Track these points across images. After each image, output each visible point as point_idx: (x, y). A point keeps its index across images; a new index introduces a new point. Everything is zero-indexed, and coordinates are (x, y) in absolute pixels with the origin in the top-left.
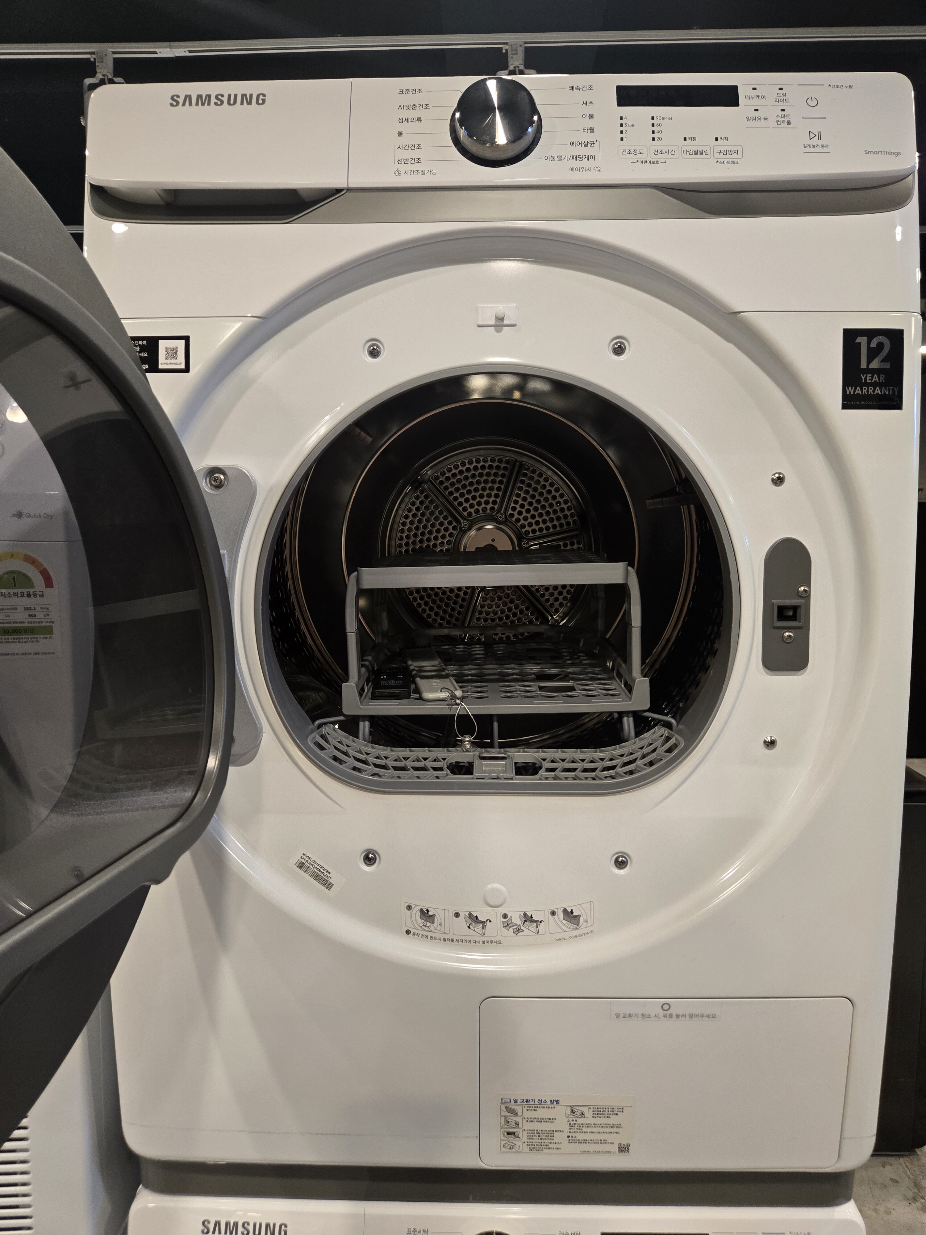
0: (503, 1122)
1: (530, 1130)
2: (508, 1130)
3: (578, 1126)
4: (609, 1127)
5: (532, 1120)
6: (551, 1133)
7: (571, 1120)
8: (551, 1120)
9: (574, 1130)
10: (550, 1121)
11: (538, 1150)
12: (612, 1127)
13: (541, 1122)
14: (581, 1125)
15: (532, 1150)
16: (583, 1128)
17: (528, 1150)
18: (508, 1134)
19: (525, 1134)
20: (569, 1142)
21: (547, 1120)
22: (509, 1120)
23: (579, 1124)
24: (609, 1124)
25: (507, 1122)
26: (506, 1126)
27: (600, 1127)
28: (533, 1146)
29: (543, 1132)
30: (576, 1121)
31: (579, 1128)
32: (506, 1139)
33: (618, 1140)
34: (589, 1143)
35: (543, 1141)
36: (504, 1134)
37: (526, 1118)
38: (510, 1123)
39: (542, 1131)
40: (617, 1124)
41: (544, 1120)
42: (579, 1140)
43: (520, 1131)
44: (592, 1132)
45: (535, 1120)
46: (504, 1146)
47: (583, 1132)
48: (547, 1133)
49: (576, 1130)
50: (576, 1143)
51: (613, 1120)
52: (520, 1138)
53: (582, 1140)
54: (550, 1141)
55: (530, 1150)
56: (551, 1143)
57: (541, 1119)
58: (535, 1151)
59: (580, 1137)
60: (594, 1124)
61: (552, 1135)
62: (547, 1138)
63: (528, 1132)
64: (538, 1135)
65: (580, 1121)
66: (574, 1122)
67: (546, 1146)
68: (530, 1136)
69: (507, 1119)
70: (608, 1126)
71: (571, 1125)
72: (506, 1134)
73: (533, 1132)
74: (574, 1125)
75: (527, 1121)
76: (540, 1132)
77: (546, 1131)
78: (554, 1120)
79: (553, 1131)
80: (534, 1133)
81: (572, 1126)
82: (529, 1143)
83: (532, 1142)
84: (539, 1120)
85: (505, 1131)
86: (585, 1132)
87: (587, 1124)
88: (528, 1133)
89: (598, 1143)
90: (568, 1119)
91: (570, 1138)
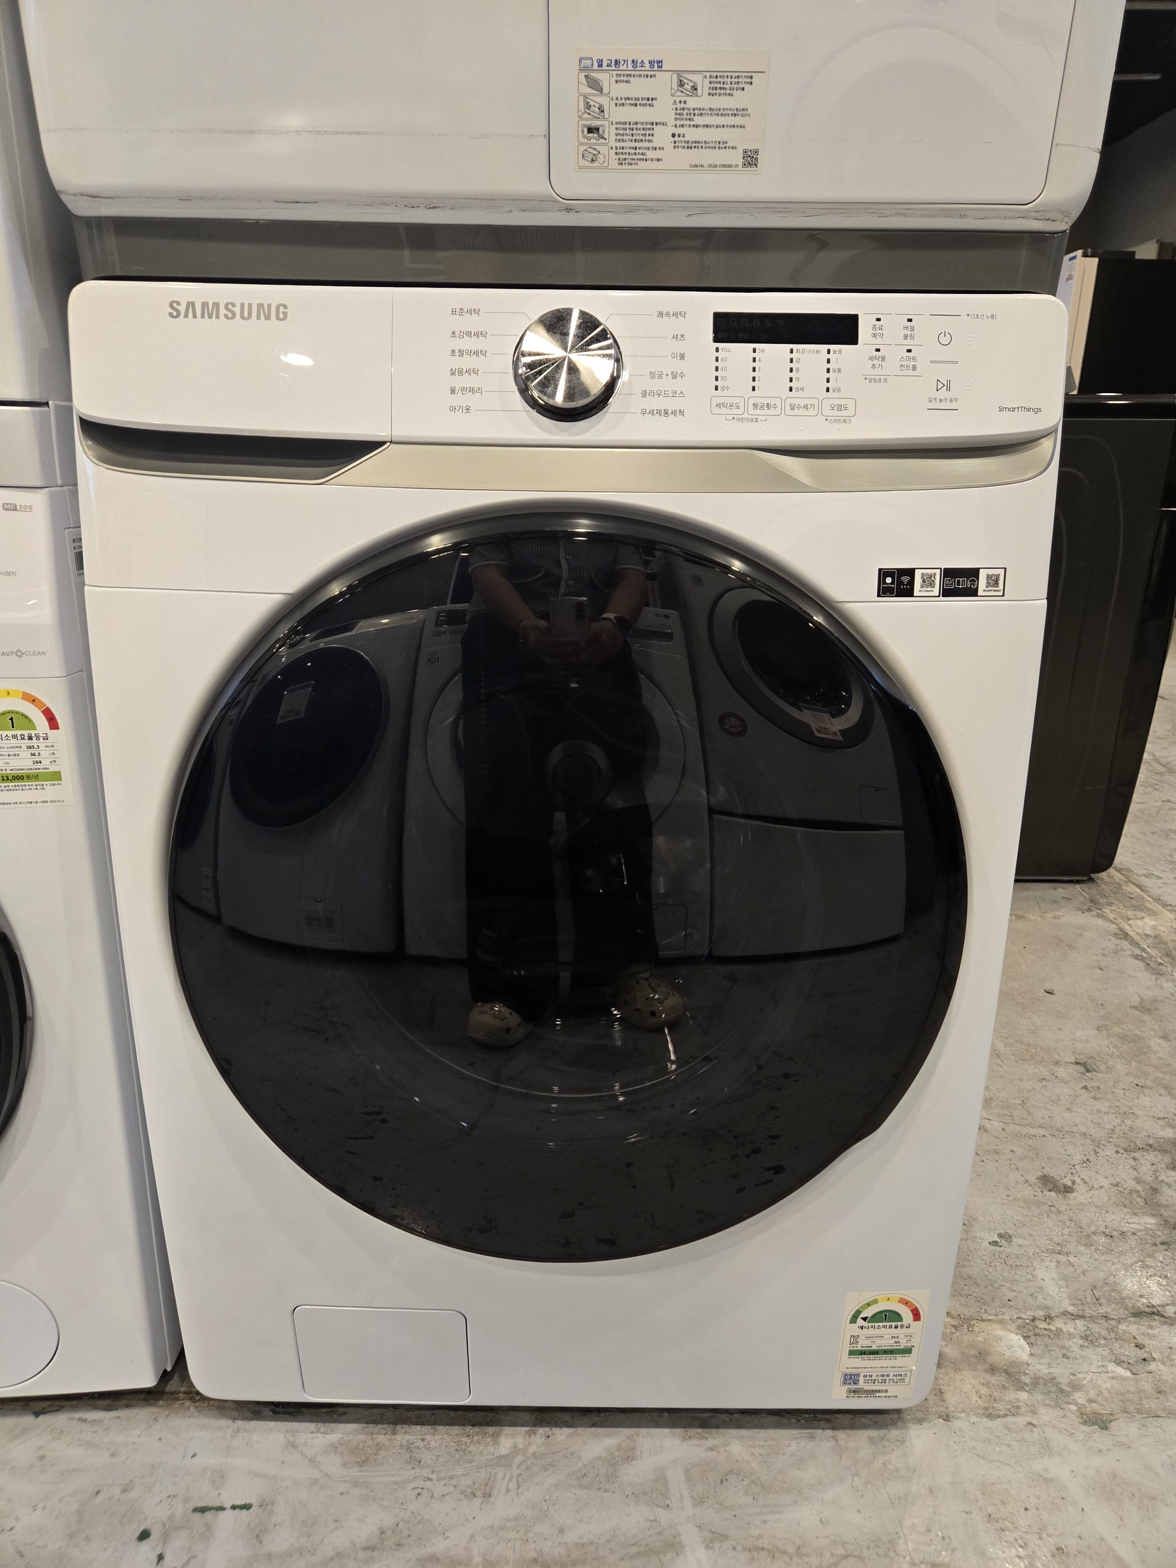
0: (582, 108)
1: (620, 123)
2: (589, 123)
3: (687, 114)
4: (732, 115)
5: (623, 101)
6: (649, 129)
7: (678, 102)
8: (650, 102)
9: (681, 122)
10: (648, 103)
11: (631, 164)
12: (735, 115)
13: (636, 105)
14: (692, 111)
15: (622, 164)
16: (695, 118)
17: (614, 164)
18: (590, 130)
19: (613, 128)
20: (675, 147)
21: (645, 102)
22: (592, 103)
23: (690, 109)
24: (731, 109)
25: (588, 106)
26: (586, 116)
27: (718, 115)
28: (624, 156)
29: (639, 126)
30: (685, 102)
31: (688, 117)
32: (586, 141)
33: (742, 140)
34: (702, 147)
35: (638, 145)
36: (583, 132)
37: (614, 98)
38: (592, 108)
39: (636, 123)
40: (743, 109)
41: (640, 102)
42: (688, 142)
43: (606, 123)
44: (707, 126)
45: (628, 102)
46: (583, 155)
47: (694, 126)
48: (643, 129)
49: (685, 122)
50: (684, 147)
51: (737, 100)
52: (605, 139)
53: (692, 143)
54: (647, 144)
55: (619, 164)
56: (649, 149)
57: (635, 99)
58: (627, 167)
59: (691, 134)
60: (710, 109)
61: (651, 132)
62: (644, 138)
63: (618, 126)
64: (631, 132)
65: (693, 103)
66: (683, 105)
67: (642, 154)
68: (620, 134)
69: (588, 100)
70: (730, 112)
71: (679, 112)
72: (586, 130)
73: (624, 126)
74: (681, 112)
75: (616, 105)
76: (634, 126)
77: (643, 123)
78: (654, 102)
79: (652, 124)
80: (626, 129)
81: (679, 114)
82: (618, 151)
83: (623, 148)
84: (633, 102)
85: (584, 125)
86: (697, 126)
87: (700, 109)
88: (616, 129)
89: (715, 148)
90: (674, 99)
91: (676, 138)
